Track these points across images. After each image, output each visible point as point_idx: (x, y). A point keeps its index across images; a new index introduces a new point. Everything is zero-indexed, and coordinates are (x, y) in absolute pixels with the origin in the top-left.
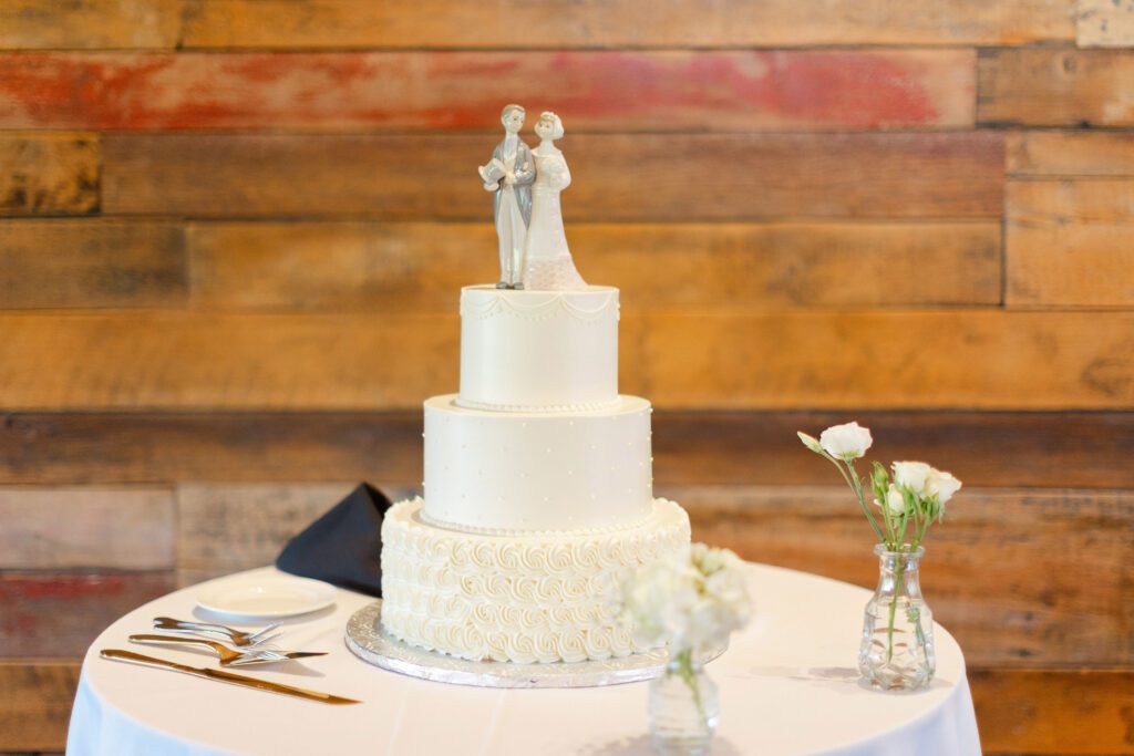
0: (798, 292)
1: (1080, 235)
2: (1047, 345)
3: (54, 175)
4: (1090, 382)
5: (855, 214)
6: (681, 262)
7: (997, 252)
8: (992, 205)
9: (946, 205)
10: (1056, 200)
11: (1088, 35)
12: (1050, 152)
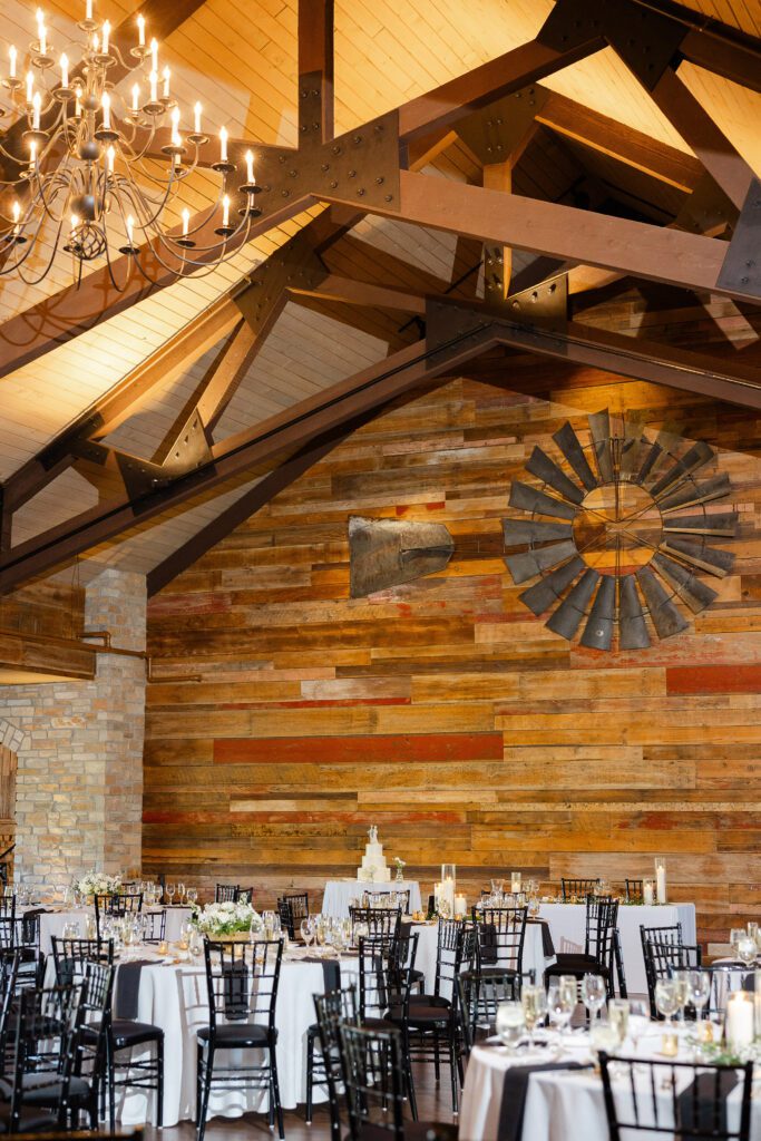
0: (443, 848)
1: (482, 840)
2: (477, 856)
3: (340, 830)
4: (484, 862)
5: (450, 836)
6: (425, 844)
7: (469, 842)
8: (469, 835)
9: (464, 835)
10: (478, 834)
11: (482, 809)
12: (478, 827)
